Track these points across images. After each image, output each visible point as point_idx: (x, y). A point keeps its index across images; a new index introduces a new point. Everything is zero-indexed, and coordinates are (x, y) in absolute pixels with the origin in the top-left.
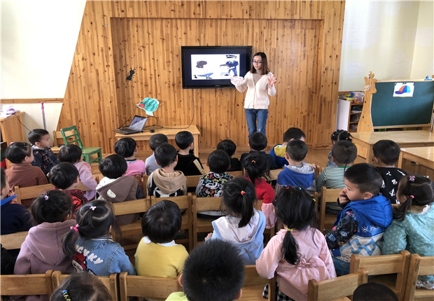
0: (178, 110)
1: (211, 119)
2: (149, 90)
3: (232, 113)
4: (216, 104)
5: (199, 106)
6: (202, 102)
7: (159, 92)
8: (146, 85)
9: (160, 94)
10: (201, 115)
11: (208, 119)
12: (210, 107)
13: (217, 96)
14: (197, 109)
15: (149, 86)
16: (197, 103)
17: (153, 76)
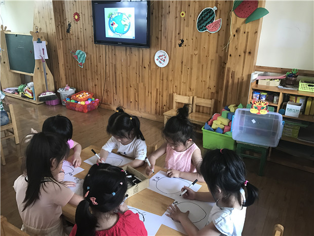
0: (99, 64)
1: (123, 78)
2: (80, 43)
3: (140, 76)
4: (127, 63)
5: (114, 63)
6: (116, 60)
7: (86, 45)
8: (78, 39)
9: (87, 47)
10: (115, 73)
11: (121, 78)
12: (122, 65)
13: (127, 55)
14: (112, 66)
15: (80, 39)
16: (112, 59)
17: (82, 30)
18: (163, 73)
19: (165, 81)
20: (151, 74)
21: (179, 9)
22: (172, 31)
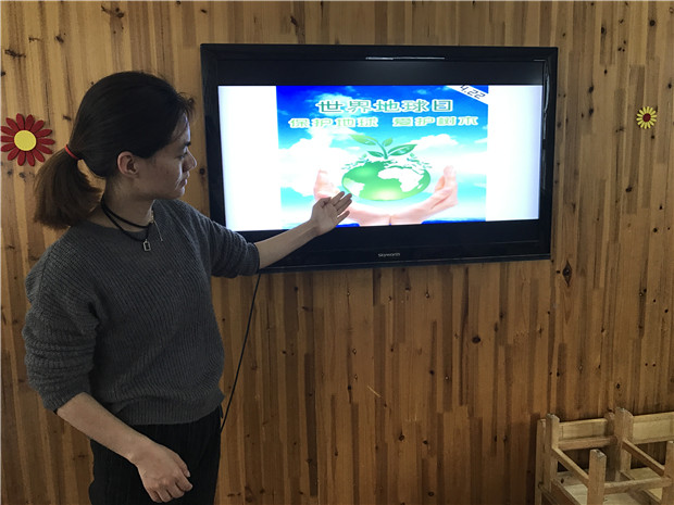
18: (562, 347)
19: (572, 376)
20: (508, 361)
21: (629, 99)
22: (603, 182)
